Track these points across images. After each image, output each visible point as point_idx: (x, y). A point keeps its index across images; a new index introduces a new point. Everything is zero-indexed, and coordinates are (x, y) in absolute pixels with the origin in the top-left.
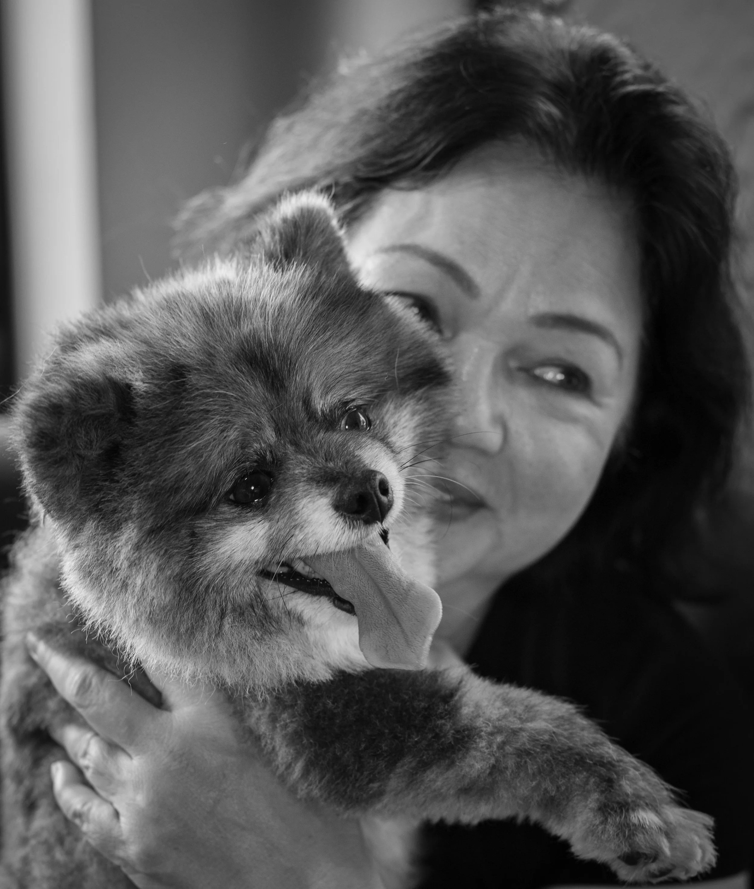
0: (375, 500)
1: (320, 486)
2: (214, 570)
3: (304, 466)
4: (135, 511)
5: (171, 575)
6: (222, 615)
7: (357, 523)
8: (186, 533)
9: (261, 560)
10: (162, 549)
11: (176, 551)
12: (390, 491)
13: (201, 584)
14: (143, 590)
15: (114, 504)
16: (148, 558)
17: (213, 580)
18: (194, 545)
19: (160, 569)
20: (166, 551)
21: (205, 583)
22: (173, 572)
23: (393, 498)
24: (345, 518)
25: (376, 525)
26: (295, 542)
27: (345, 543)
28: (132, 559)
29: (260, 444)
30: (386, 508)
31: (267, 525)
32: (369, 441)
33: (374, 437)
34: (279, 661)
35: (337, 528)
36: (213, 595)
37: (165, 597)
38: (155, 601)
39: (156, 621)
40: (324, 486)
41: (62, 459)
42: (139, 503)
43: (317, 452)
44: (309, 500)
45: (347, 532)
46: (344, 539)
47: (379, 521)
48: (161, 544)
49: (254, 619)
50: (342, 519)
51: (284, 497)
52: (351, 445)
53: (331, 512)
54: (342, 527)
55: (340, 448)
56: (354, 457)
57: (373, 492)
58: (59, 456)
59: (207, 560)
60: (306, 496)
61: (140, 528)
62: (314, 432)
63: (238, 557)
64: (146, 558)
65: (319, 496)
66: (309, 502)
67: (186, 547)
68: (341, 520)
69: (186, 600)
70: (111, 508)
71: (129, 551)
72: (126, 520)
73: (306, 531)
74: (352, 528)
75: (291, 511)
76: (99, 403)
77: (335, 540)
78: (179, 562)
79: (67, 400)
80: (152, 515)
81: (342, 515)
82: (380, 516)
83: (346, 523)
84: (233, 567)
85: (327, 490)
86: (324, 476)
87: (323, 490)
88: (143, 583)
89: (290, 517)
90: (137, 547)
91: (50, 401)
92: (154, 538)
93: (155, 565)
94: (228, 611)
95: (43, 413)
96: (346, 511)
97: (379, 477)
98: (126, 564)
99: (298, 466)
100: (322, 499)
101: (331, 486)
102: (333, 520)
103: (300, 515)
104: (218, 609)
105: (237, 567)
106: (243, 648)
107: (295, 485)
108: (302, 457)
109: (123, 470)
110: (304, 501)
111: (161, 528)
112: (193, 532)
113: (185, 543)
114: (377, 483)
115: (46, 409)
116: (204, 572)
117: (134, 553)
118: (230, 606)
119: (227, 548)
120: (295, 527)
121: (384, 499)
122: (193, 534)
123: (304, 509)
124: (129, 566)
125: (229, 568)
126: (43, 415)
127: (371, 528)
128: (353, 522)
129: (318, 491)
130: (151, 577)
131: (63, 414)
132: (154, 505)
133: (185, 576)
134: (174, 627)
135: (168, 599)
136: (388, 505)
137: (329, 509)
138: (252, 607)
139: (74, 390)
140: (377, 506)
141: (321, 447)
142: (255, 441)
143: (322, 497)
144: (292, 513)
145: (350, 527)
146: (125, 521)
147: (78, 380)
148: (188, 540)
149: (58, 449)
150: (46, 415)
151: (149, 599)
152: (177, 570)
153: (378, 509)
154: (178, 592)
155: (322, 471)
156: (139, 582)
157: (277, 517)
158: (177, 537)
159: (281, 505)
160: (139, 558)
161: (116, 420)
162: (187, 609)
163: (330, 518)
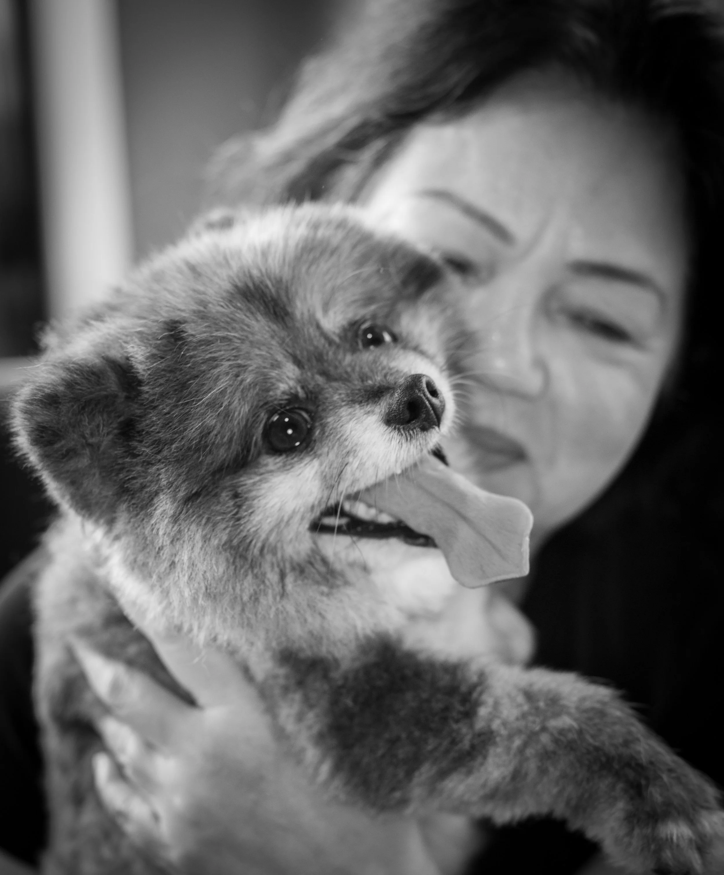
0: (427, 403)
1: (364, 405)
2: (266, 527)
3: (340, 392)
4: (164, 482)
5: (218, 545)
6: (282, 576)
7: (414, 433)
8: (227, 496)
9: (316, 503)
10: (203, 517)
11: (219, 518)
12: (439, 392)
13: (255, 546)
14: (193, 565)
15: (140, 481)
16: (189, 529)
17: (267, 539)
18: (240, 507)
19: (206, 539)
20: (208, 519)
21: (259, 545)
22: (220, 540)
23: (443, 398)
24: (399, 430)
25: (433, 431)
26: (352, 470)
27: (405, 459)
28: (172, 534)
29: (287, 383)
30: (440, 410)
31: (316, 463)
32: (401, 352)
33: (405, 347)
34: (352, 614)
35: (392, 444)
36: (269, 557)
37: (218, 569)
38: (208, 575)
39: (215, 596)
40: (367, 405)
41: (68, 452)
42: (167, 471)
43: (350, 376)
44: (355, 421)
45: (404, 445)
46: (403, 454)
47: (436, 425)
48: (201, 512)
49: (317, 577)
50: (397, 432)
51: (328, 427)
52: (384, 360)
53: (383, 428)
54: (398, 441)
55: (373, 366)
56: (390, 369)
57: (422, 395)
58: (65, 449)
59: (256, 518)
60: (351, 419)
61: (174, 498)
62: (340, 357)
63: (290, 507)
64: (186, 530)
65: (365, 416)
66: (356, 423)
67: (231, 511)
68: (395, 434)
69: (242, 567)
70: (138, 485)
71: (167, 526)
72: (157, 494)
73: (360, 454)
74: (409, 439)
75: (339, 439)
76: (98, 385)
77: (393, 459)
78: (225, 529)
79: (61, 388)
80: (184, 481)
81: (395, 429)
82: (436, 420)
83: (402, 435)
84: (286, 519)
85: (372, 408)
86: (365, 395)
87: (368, 408)
88: (190, 558)
89: (340, 445)
90: (175, 519)
91: (44, 392)
92: (191, 507)
93: (198, 537)
94: (288, 570)
95: (38, 406)
96: (398, 424)
97: (424, 380)
98: (167, 541)
99: (335, 393)
100: (369, 418)
101: (376, 402)
102: (387, 437)
103: (349, 439)
104: (277, 570)
105: (291, 518)
106: (312, 606)
107: (336, 413)
108: (335, 384)
109: (141, 442)
110: (351, 425)
111: (197, 495)
112: (236, 492)
113: (228, 507)
114: (424, 385)
115: (41, 401)
116: (256, 532)
117: (173, 527)
118: (288, 565)
119: (276, 500)
120: (348, 453)
121: (434, 400)
122: (236, 496)
123: (353, 433)
124: (172, 542)
125: (282, 520)
126: (38, 407)
127: (429, 434)
128: (409, 431)
129: (362, 411)
130: (197, 550)
131: (60, 403)
132: (184, 469)
133: (235, 542)
134: (236, 598)
135: (221, 570)
136: (441, 406)
137: (380, 425)
138: (311, 563)
139: (68, 376)
140: (431, 409)
141: (353, 370)
142: (279, 381)
143: (369, 416)
144: (341, 441)
145: (407, 440)
146: (155, 495)
147: (71, 365)
148: (231, 503)
149: (63, 442)
150: (41, 407)
151: (201, 573)
152: (225, 538)
153: (432, 412)
154: (231, 560)
155: (362, 391)
156: (185, 558)
157: (326, 449)
158: (219, 503)
159: (327, 437)
160: (180, 531)
161: (122, 400)
162: (246, 576)
163: (383, 435)
